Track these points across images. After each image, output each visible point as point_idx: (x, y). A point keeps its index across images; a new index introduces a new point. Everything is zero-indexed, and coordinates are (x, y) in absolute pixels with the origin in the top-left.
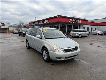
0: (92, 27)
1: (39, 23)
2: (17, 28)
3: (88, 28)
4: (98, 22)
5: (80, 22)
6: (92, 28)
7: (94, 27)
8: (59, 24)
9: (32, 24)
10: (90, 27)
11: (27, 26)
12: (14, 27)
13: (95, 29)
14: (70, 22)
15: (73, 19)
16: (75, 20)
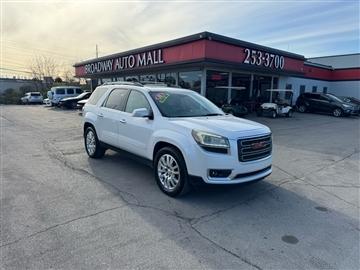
0: (315, 85)
1: (117, 63)
3: (303, 88)
5: (280, 62)
6: (315, 88)
7: (320, 85)
9: (87, 69)
10: (309, 85)
11: (64, 80)
12: (14, 80)
13: (325, 89)
14: (247, 62)
15: (257, 51)
16: (264, 55)
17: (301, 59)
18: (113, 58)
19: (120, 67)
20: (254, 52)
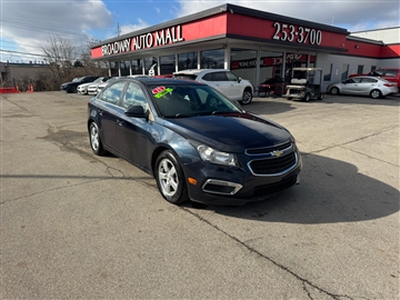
0: (361, 64)
1: (135, 42)
2: (42, 70)
4: (386, 42)
5: (317, 38)
6: (361, 68)
7: (368, 63)
8: (225, 46)
9: (104, 51)
10: (353, 63)
12: (31, 65)
13: (373, 68)
14: (276, 37)
15: (289, 25)
16: (297, 30)
17: (344, 33)
18: (130, 38)
19: (138, 47)
20: (285, 26)
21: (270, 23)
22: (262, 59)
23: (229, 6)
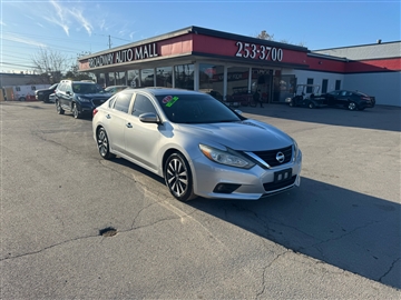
0: (326, 78)
1: (118, 57)
4: (348, 59)
5: (278, 55)
6: (325, 82)
7: (332, 78)
9: (91, 63)
10: (318, 77)
12: (22, 75)
13: (338, 82)
14: (239, 55)
15: (251, 43)
16: (259, 48)
17: (303, 50)
18: (114, 52)
19: (120, 61)
20: (247, 45)
21: (232, 43)
22: (228, 74)
23: (194, 28)
